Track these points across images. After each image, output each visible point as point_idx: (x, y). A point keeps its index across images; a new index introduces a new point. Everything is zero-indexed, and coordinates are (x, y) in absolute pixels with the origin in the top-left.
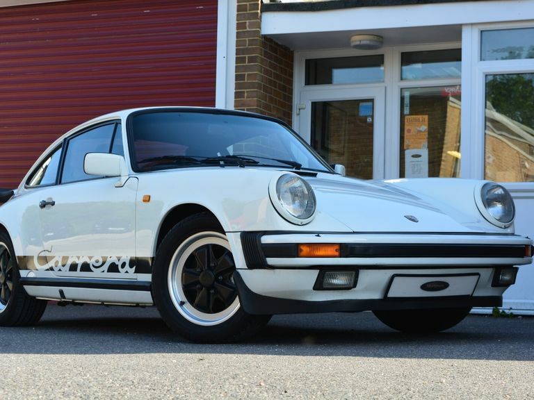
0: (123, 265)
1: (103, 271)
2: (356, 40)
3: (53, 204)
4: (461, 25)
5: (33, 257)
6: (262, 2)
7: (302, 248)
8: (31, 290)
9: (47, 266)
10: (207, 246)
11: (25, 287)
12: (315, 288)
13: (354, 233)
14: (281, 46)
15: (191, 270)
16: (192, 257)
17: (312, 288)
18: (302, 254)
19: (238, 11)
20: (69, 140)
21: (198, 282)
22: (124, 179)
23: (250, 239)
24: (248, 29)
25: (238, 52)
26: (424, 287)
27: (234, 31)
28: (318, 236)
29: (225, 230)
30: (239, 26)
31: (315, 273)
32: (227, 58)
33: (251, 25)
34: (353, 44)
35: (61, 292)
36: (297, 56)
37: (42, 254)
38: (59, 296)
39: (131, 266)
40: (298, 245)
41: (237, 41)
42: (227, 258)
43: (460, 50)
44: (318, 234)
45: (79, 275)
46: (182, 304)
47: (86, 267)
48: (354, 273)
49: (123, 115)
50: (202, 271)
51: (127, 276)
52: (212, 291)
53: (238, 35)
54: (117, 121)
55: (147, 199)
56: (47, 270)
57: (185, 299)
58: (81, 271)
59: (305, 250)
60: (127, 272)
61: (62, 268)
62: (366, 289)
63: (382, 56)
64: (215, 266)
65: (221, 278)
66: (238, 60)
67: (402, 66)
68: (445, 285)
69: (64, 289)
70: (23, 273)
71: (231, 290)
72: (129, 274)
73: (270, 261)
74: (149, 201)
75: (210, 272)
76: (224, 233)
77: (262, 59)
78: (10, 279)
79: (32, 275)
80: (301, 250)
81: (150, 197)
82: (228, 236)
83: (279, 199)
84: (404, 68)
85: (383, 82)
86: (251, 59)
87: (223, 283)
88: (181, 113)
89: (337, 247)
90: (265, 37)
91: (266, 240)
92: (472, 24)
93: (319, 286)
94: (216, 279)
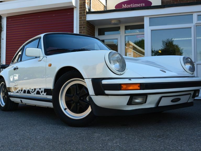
0: (42, 92)
1: (35, 94)
2: (113, 22)
3: (18, 68)
4: (143, 17)
5: (12, 88)
6: (86, 11)
7: (122, 86)
8: (12, 99)
9: (16, 91)
10: (75, 85)
11: (10, 98)
12: (127, 104)
13: (144, 78)
14: (92, 24)
15: (69, 95)
16: (69, 89)
17: (126, 105)
18: (122, 88)
19: (80, 14)
20: (24, 46)
21: (72, 100)
22: (41, 58)
23: (96, 82)
24: (82, 19)
25: (80, 25)
26: (172, 101)
27: (78, 20)
28: (130, 80)
29: (84, 78)
30: (80, 18)
31: (128, 97)
32: (77, 27)
33: (84, 18)
34: (112, 23)
35: (21, 101)
36: (96, 28)
37: (15, 87)
38: (21, 102)
39: (45, 92)
40: (120, 84)
41: (79, 22)
42: (84, 89)
43: (144, 25)
44: (130, 79)
45: (26, 95)
46: (65, 109)
47: (29, 92)
48: (145, 96)
49: (42, 35)
50: (74, 95)
51: (43, 96)
52: (78, 104)
53: (80, 21)
54: (40, 38)
55: (50, 65)
56: (17, 92)
57: (66, 107)
58: (27, 93)
59: (124, 87)
60: (43, 95)
61: (21, 92)
62: (150, 103)
63: (120, 27)
64: (79, 93)
65: (82, 98)
66: (80, 28)
67: (125, 30)
68: (179, 99)
69: (22, 100)
70: (9, 93)
71: (87, 104)
72: (44, 95)
73: (107, 92)
74: (51, 66)
75: (77, 96)
76: (83, 79)
77: (87, 27)
78: (6, 95)
79: (12, 94)
80: (122, 87)
81: (51, 64)
82: (86, 80)
83: (110, 63)
84: (126, 31)
85: (120, 34)
86: (84, 28)
87: (83, 100)
88: (64, 35)
89: (139, 85)
90: (87, 21)
91: (104, 82)
92: (147, 16)
93: (130, 103)
94: (80, 99)
